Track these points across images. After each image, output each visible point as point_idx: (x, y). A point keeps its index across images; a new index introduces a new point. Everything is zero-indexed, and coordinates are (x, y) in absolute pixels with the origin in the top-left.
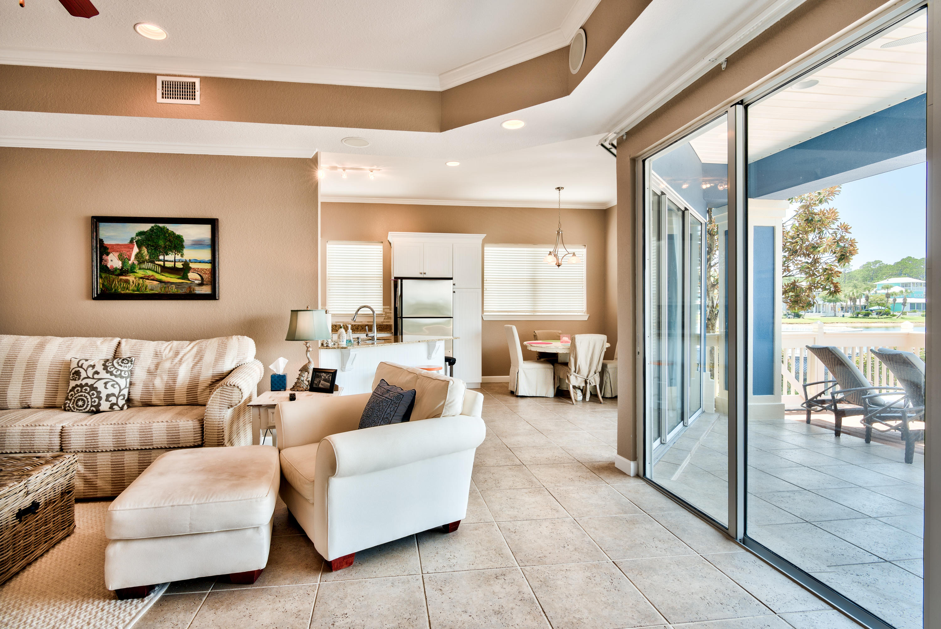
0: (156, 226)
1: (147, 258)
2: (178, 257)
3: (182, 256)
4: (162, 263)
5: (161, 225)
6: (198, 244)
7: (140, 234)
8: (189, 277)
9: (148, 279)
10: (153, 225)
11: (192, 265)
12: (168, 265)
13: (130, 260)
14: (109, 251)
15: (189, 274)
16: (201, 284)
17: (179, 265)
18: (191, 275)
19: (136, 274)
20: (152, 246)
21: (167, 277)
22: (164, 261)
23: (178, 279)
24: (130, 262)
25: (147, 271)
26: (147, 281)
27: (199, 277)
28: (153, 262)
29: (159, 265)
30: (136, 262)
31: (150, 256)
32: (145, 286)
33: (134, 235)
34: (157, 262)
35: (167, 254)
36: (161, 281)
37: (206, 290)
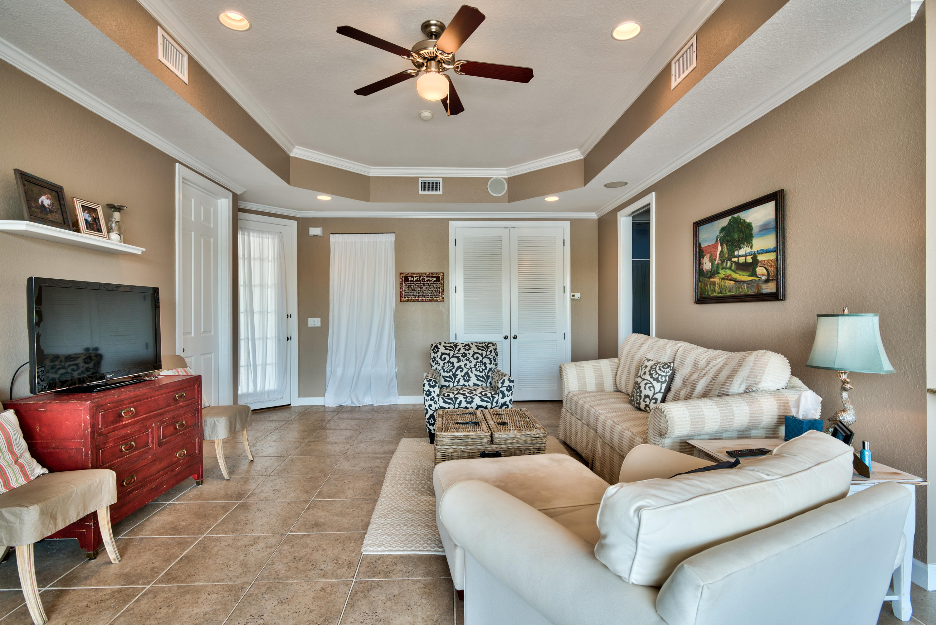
0: (733, 218)
1: (727, 255)
2: (749, 250)
3: (751, 248)
4: (735, 259)
5: (736, 216)
7: (723, 229)
8: (758, 273)
9: (727, 279)
10: (730, 217)
11: (760, 258)
12: (742, 260)
13: (716, 261)
14: (704, 253)
15: (757, 269)
16: (767, 281)
17: (749, 260)
18: (760, 270)
19: (720, 275)
20: (730, 242)
21: (740, 275)
22: (739, 256)
23: (749, 276)
24: (716, 262)
25: (727, 270)
26: (727, 281)
27: (765, 272)
28: (730, 259)
29: (734, 262)
30: (720, 262)
31: (728, 253)
32: (725, 288)
33: (718, 233)
34: (733, 260)
35: (740, 249)
36: (736, 281)
37: (770, 288)
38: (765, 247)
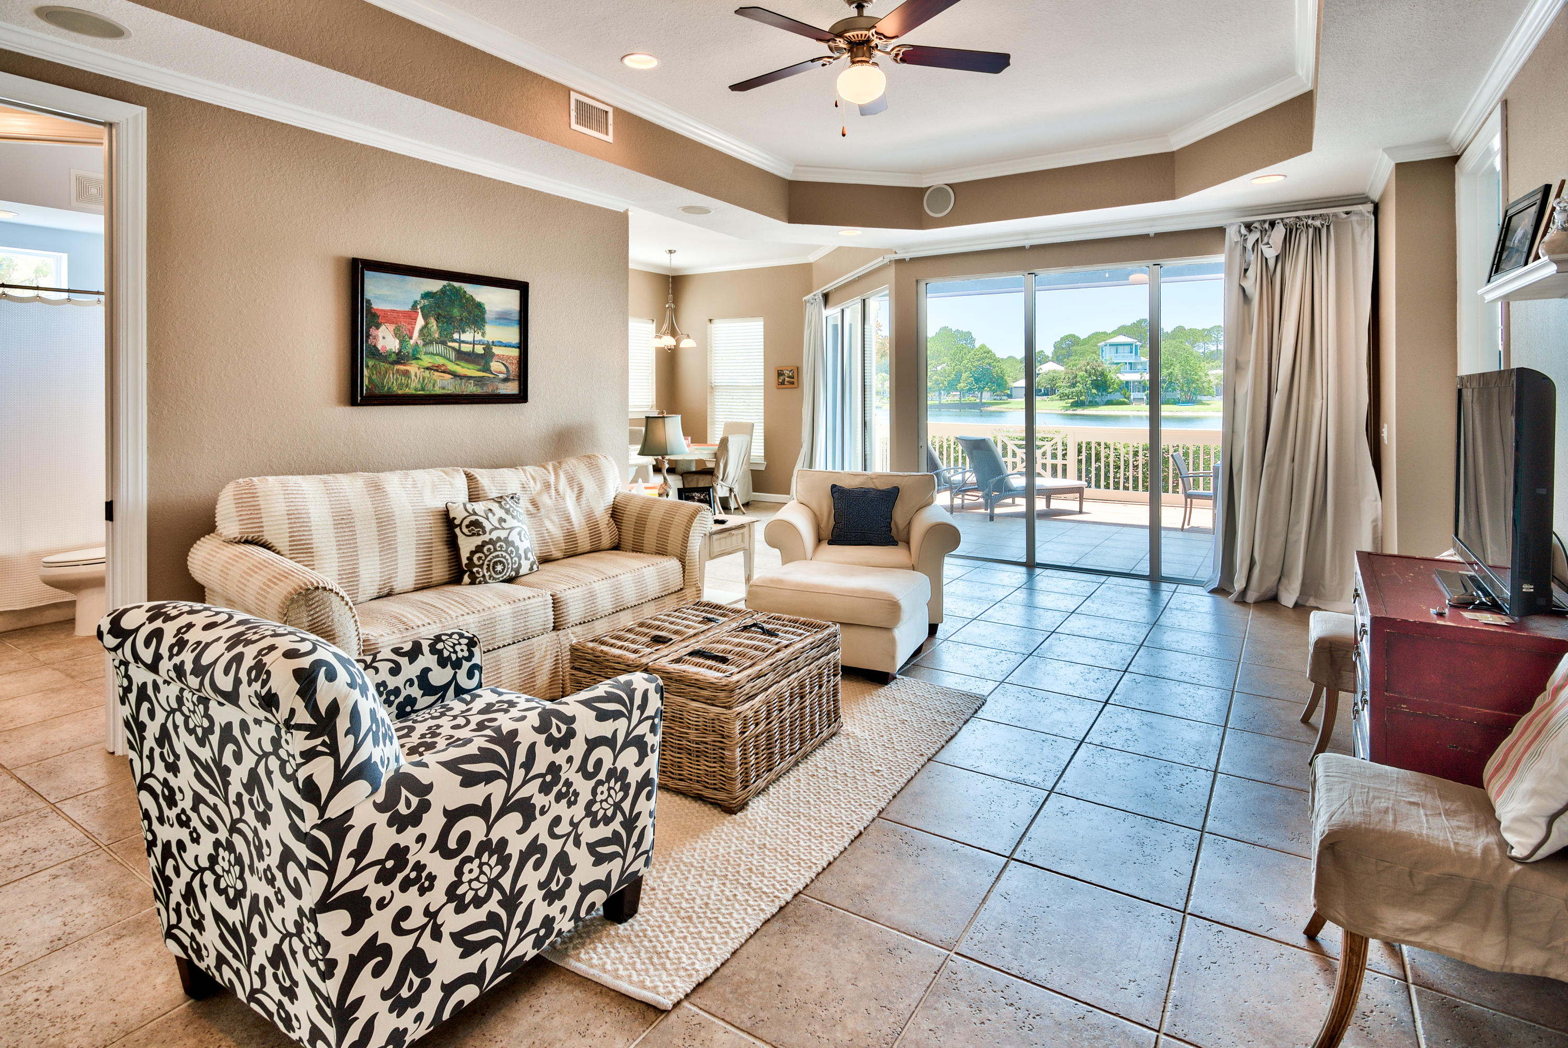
0: (449, 285)
1: (437, 336)
2: (478, 337)
3: (483, 335)
4: (456, 345)
5: (456, 284)
6: (503, 318)
7: (427, 295)
8: (492, 369)
9: (437, 371)
10: (445, 283)
11: (496, 350)
12: (466, 348)
13: (411, 338)
14: (380, 321)
15: (492, 364)
16: (506, 380)
17: (479, 350)
18: (495, 366)
19: (420, 362)
20: (444, 317)
21: (463, 367)
22: (461, 342)
23: (479, 370)
24: (412, 342)
25: (437, 357)
26: (436, 373)
27: (503, 369)
28: (444, 343)
29: (454, 349)
30: (420, 342)
31: (440, 333)
32: (432, 382)
33: (418, 298)
34: (450, 344)
35: (464, 332)
36: (455, 375)
37: (512, 388)
38: (505, 340)
